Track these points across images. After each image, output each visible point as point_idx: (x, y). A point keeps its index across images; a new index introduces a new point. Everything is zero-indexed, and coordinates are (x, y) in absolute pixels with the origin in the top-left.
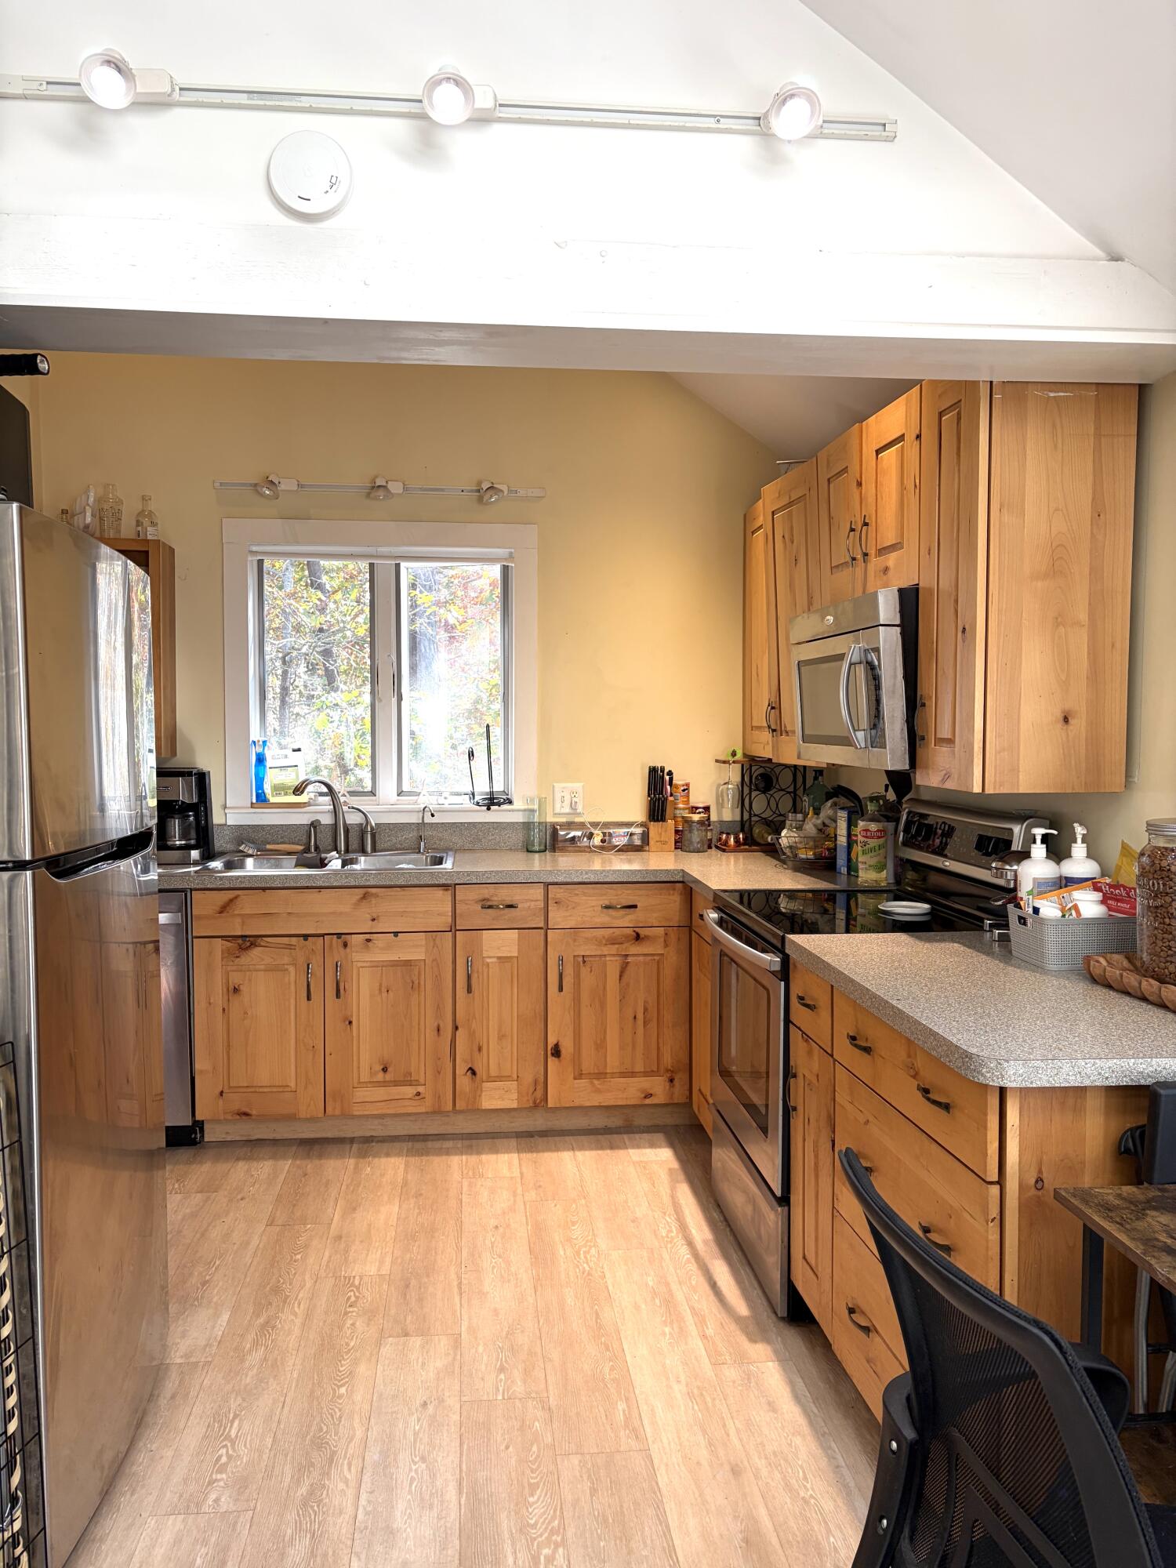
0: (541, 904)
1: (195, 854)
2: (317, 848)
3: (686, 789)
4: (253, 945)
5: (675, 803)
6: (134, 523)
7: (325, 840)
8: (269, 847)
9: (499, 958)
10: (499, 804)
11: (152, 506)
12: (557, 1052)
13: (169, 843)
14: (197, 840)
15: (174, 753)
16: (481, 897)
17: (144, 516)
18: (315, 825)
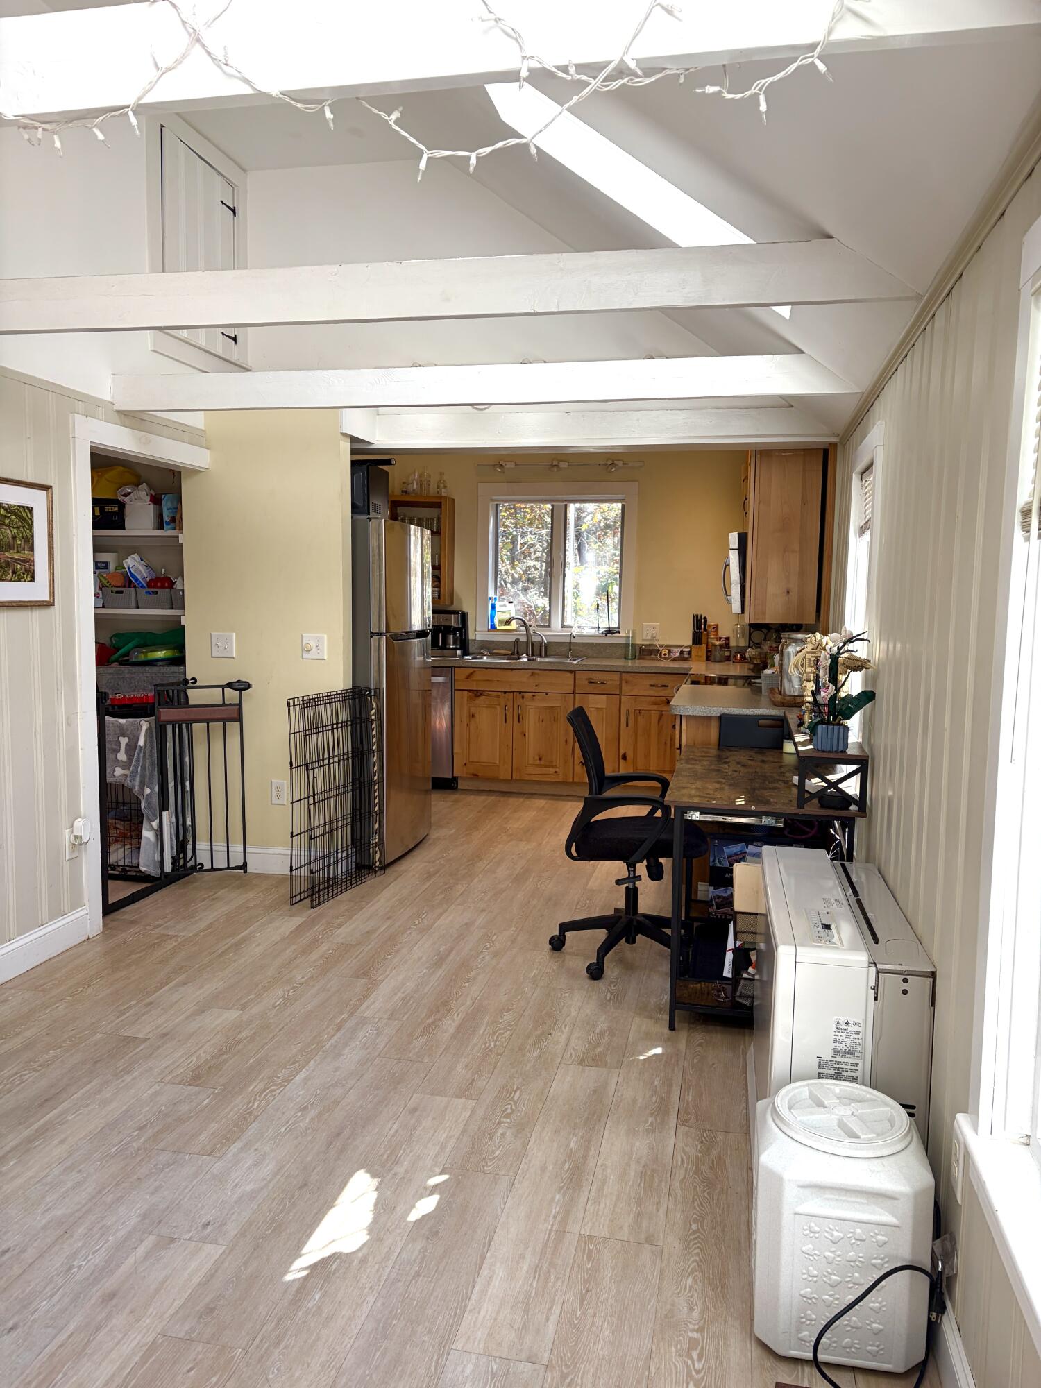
0: (618, 683)
1: (459, 652)
2: (518, 653)
3: (716, 627)
4: (481, 695)
5: (708, 635)
6: (436, 487)
7: (523, 648)
8: (495, 651)
9: (597, 708)
10: (612, 633)
11: (445, 478)
12: (624, 757)
13: (448, 646)
14: (460, 645)
15: (452, 603)
16: (589, 677)
17: (441, 483)
18: (517, 641)
